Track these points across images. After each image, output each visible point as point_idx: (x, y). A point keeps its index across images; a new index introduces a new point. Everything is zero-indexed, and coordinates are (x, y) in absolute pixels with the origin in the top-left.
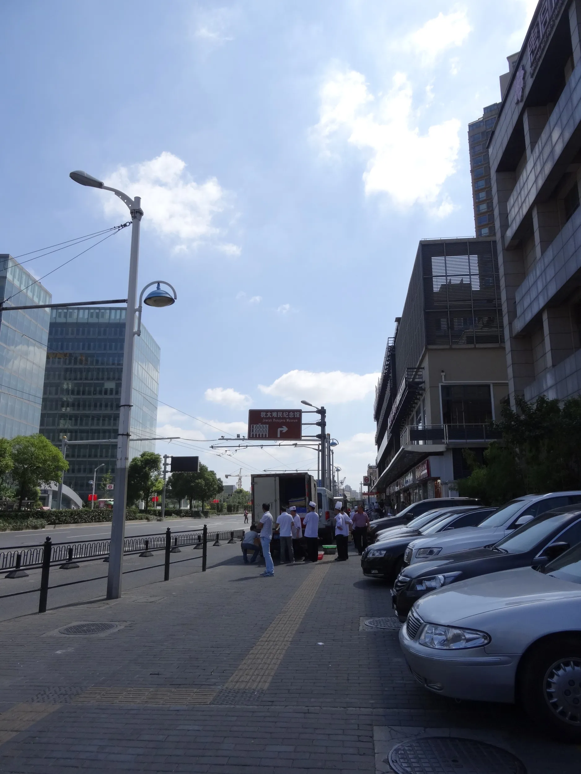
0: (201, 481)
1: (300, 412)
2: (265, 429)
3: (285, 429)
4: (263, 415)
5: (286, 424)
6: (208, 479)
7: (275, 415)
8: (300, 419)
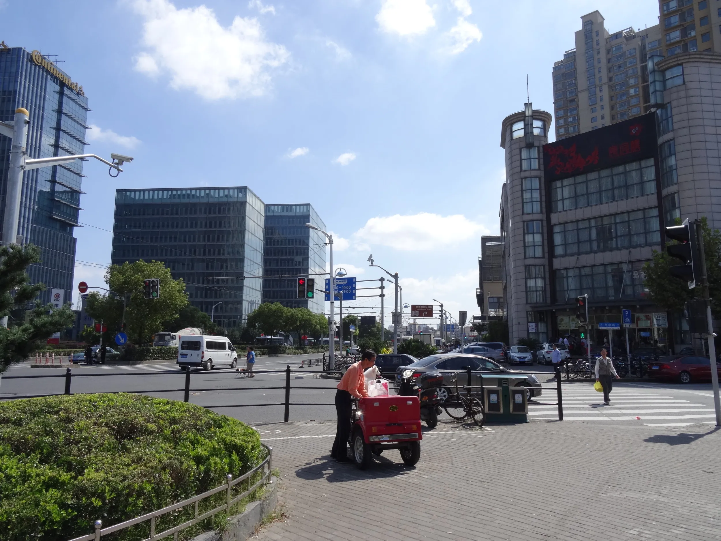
0: (375, 329)
1: (432, 306)
2: (418, 313)
3: (426, 313)
4: (417, 307)
5: (427, 311)
6: (378, 328)
7: (422, 307)
8: (432, 309)
